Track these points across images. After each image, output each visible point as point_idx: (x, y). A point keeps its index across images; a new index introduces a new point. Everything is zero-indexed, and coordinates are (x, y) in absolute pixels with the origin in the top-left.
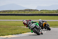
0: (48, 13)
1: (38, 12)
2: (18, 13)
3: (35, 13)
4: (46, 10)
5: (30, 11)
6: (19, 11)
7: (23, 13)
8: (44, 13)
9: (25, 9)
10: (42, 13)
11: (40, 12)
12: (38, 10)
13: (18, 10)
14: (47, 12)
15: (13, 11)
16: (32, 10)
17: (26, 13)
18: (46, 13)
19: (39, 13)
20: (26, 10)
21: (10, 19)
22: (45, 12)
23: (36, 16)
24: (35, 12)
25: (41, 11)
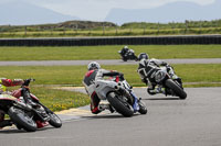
0: (152, 33)
1: (114, 31)
2: (39, 35)
3: (103, 35)
4: (143, 25)
5: (83, 28)
6: (43, 27)
7: (56, 36)
8: (138, 33)
9: (63, 21)
10: (129, 34)
11: (119, 31)
12: (113, 25)
13: (37, 26)
14: (147, 30)
15: (17, 27)
16: (90, 23)
17: (70, 35)
18: (144, 34)
19: (117, 34)
20: (68, 25)
21: (8, 60)
22: (142, 30)
23: (107, 47)
24: (101, 32)
25: (125, 26)
